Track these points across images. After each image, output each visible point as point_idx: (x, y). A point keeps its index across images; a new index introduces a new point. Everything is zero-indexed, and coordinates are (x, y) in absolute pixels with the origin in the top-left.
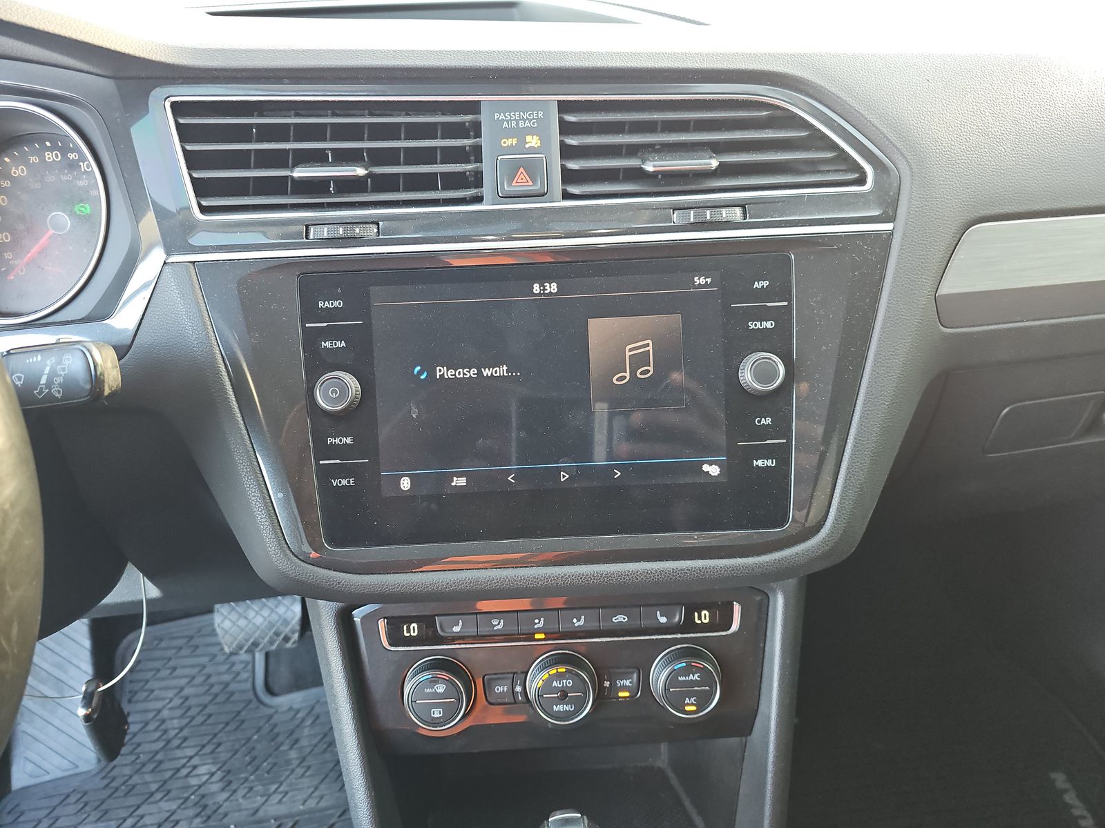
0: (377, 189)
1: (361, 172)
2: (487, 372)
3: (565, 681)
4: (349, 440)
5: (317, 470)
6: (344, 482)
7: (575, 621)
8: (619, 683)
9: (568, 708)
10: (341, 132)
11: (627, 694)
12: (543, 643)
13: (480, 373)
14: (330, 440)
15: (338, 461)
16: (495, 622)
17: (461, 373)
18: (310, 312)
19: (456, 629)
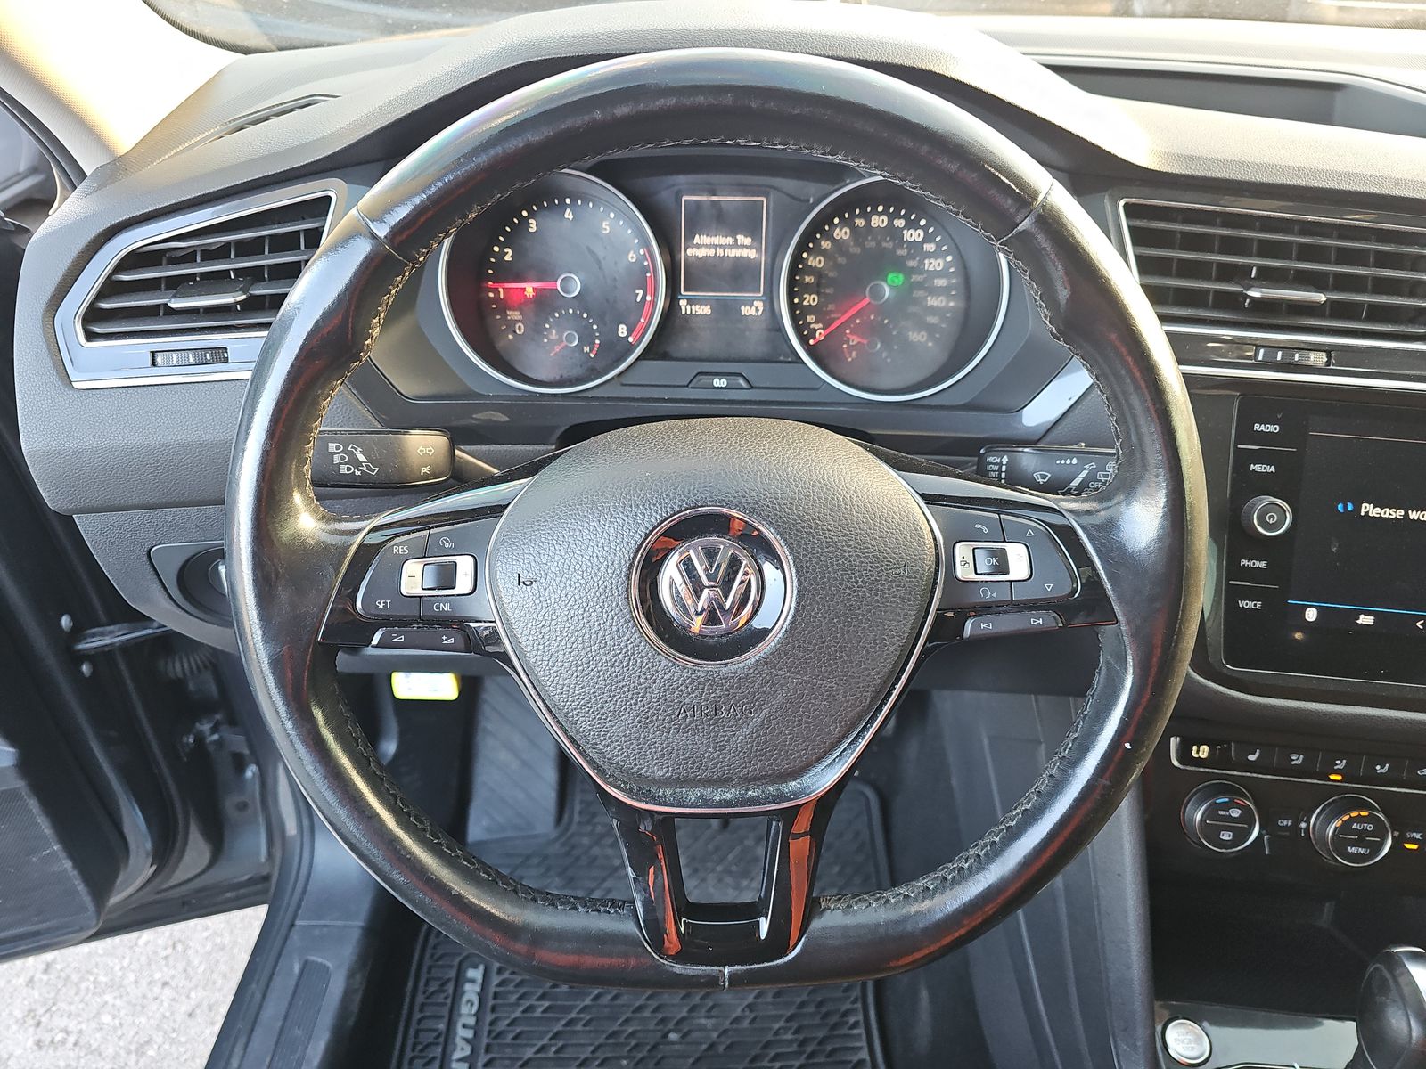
0: (1333, 316)
1: (1322, 298)
2: (1413, 515)
3: (1365, 825)
4: (1263, 565)
5: (1226, 590)
6: (1250, 605)
7: (1378, 767)
8: (1409, 835)
9: (1362, 851)
10: (1307, 253)
11: (1414, 847)
12: (1338, 784)
13: (1406, 515)
14: (1244, 562)
15: (1248, 584)
16: (1294, 757)
17: (1388, 513)
18: (1246, 434)
19: (1252, 758)
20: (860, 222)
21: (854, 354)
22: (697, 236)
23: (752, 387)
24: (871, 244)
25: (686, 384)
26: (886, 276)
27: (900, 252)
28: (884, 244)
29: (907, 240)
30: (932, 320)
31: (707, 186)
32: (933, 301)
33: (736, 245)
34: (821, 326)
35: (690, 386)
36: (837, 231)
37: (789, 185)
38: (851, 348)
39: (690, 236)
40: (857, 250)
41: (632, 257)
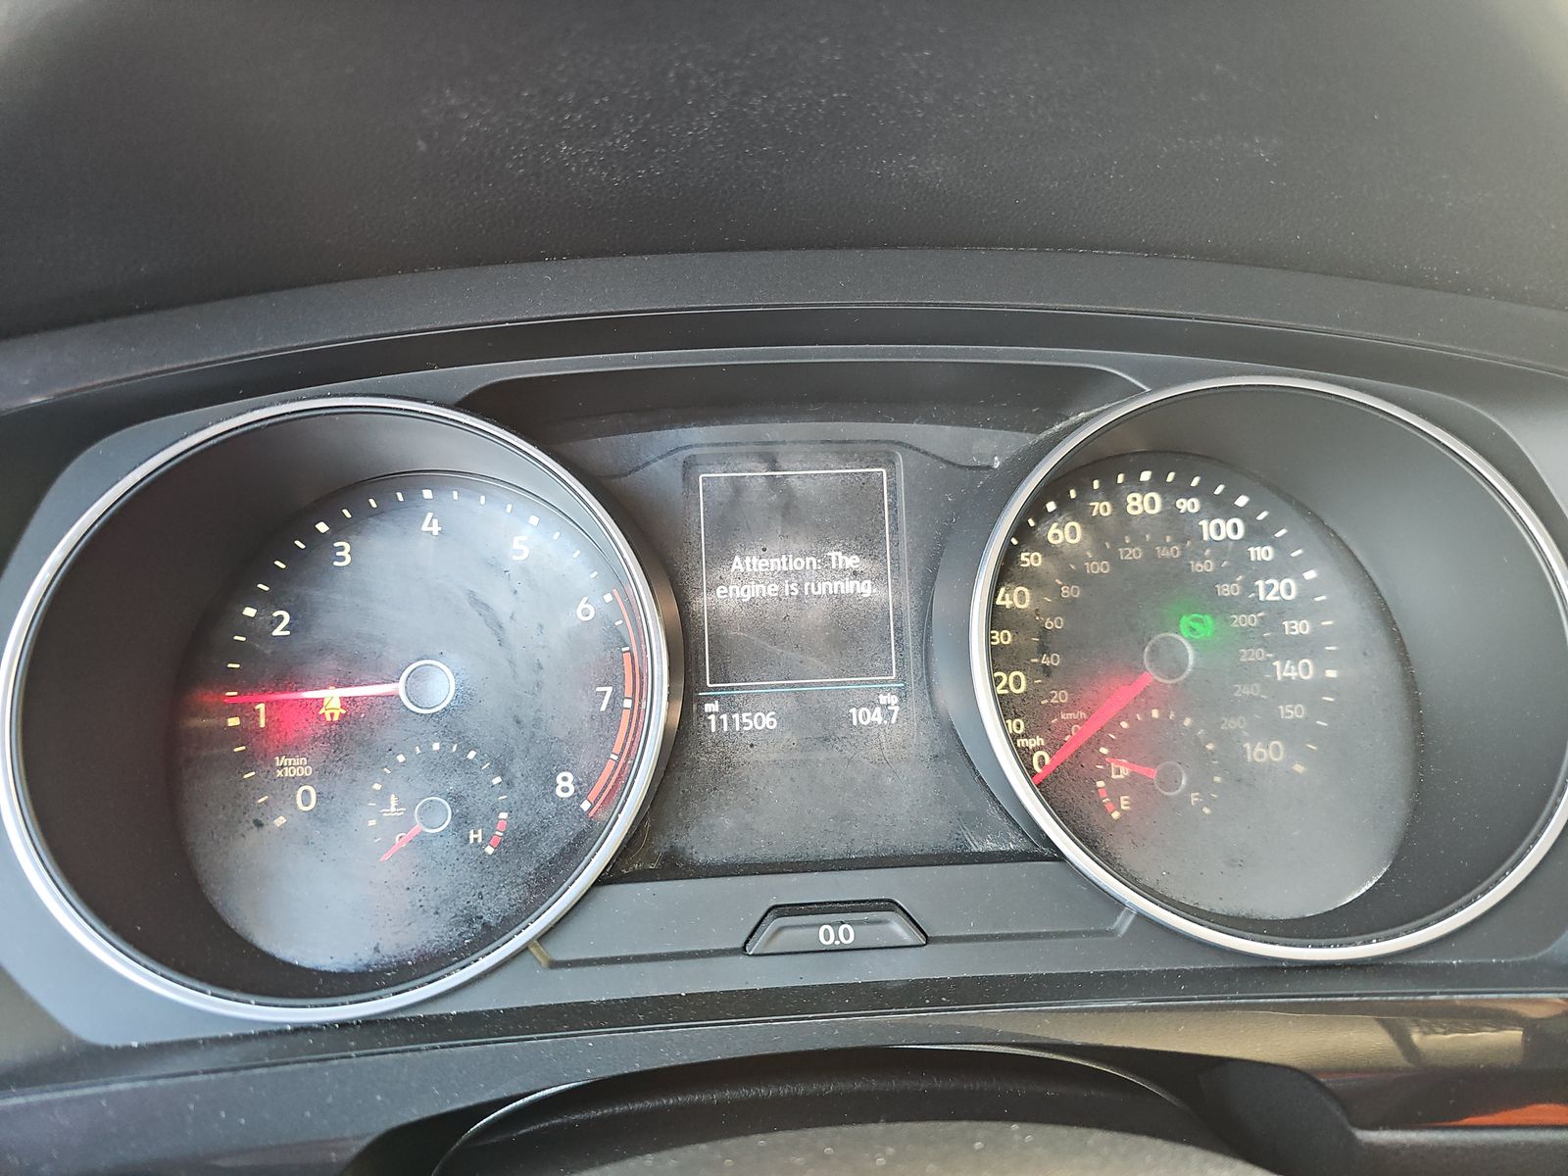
20: (1102, 508)
21: (1124, 802)
22: (737, 559)
23: (928, 940)
24: (1132, 554)
25: (739, 944)
26: (1178, 624)
27: (1198, 567)
28: (1163, 553)
29: (1212, 541)
30: (1291, 712)
31: (758, 448)
32: (1286, 670)
33: (827, 570)
34: (1039, 741)
35: (752, 949)
36: (1053, 529)
37: (940, 437)
38: (1116, 789)
39: (722, 554)
40: (1101, 568)
41: (585, 611)
